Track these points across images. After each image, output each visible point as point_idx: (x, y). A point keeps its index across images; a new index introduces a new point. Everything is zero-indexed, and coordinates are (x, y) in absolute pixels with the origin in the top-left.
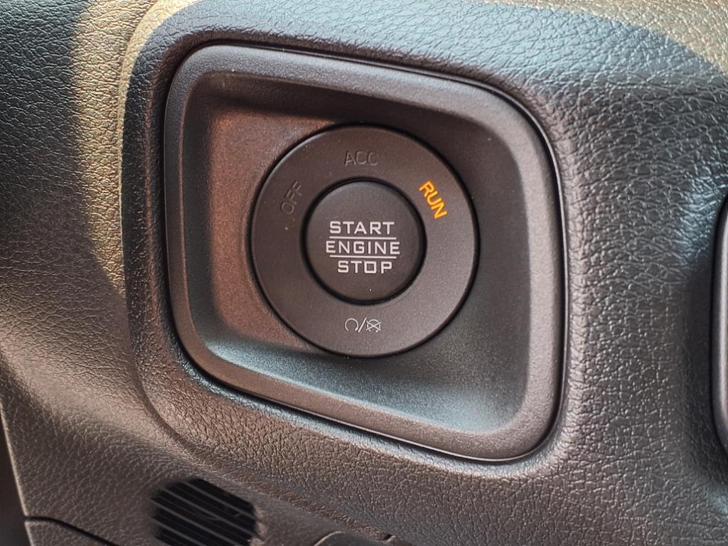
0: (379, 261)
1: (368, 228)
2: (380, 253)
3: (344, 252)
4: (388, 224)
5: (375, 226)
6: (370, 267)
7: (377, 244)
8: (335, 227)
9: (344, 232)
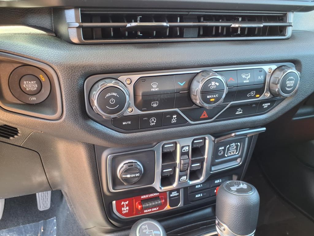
0: (34, 88)
1: (31, 82)
2: (34, 87)
3: (27, 87)
4: (35, 82)
5: (32, 82)
6: (32, 89)
7: (33, 85)
8: (25, 82)
9: (27, 83)
